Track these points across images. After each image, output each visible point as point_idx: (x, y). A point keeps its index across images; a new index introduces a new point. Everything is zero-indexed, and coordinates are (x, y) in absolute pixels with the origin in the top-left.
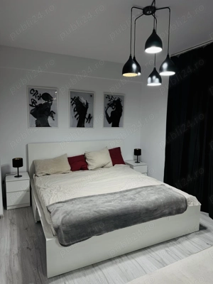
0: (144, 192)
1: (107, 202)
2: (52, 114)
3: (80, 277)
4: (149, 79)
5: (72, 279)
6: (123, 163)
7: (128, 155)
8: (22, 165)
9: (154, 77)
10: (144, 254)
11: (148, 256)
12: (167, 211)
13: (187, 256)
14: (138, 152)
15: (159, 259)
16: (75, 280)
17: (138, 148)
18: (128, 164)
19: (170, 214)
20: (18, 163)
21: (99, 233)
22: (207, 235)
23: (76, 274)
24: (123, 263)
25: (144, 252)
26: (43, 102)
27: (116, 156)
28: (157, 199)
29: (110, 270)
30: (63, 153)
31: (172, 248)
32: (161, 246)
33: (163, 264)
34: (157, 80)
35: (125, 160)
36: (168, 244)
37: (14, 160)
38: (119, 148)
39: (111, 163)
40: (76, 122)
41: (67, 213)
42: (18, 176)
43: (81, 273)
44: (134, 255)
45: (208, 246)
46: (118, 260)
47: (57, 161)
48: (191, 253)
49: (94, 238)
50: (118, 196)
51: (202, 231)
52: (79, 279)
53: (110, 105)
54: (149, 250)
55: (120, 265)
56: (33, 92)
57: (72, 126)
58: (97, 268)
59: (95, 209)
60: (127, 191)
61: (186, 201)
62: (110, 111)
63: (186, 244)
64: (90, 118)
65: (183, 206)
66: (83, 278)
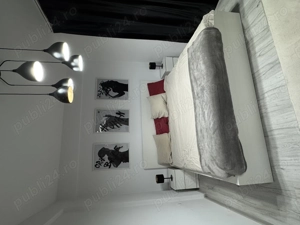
0: (196, 74)
1: (204, 116)
2: (117, 149)
3: (277, 153)
4: (75, 69)
5: (278, 160)
6: (163, 81)
7: (155, 76)
8: (162, 176)
9: (73, 64)
10: (260, 81)
11: (263, 77)
12: (218, 53)
13: (271, 34)
14: (153, 66)
15: (268, 67)
16: (280, 158)
17: (148, 66)
18: (164, 76)
19: (221, 49)
20: (160, 179)
21: (235, 131)
22: (246, 4)
23: (273, 155)
24: (268, 106)
25: (257, 81)
26: (106, 157)
27: (156, 88)
28: (204, 63)
29: (275, 121)
30: (152, 138)
31: (257, 49)
32: (253, 60)
33: (276, 64)
34: (75, 60)
35: (160, 79)
36: (252, 52)
37: (158, 182)
38: (149, 85)
39: (163, 95)
40: (124, 126)
41: (213, 160)
42: (172, 178)
43: (273, 151)
44: (259, 91)
45: (260, 6)
46: (263, 111)
47: (159, 145)
48: (267, 28)
49: (241, 136)
50: (197, 101)
51: (241, 10)
52: (279, 154)
53: (107, 94)
54: (256, 75)
55: (269, 110)
56: (97, 165)
57: (127, 130)
58: (269, 134)
59: (211, 132)
60: (193, 90)
61: (209, 29)
62: (112, 93)
63: (255, 32)
64: (119, 113)
65: (213, 33)
66: (279, 150)
